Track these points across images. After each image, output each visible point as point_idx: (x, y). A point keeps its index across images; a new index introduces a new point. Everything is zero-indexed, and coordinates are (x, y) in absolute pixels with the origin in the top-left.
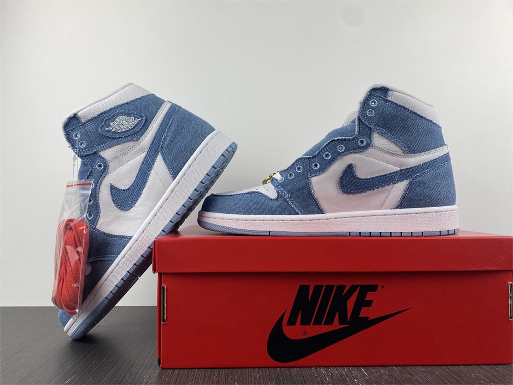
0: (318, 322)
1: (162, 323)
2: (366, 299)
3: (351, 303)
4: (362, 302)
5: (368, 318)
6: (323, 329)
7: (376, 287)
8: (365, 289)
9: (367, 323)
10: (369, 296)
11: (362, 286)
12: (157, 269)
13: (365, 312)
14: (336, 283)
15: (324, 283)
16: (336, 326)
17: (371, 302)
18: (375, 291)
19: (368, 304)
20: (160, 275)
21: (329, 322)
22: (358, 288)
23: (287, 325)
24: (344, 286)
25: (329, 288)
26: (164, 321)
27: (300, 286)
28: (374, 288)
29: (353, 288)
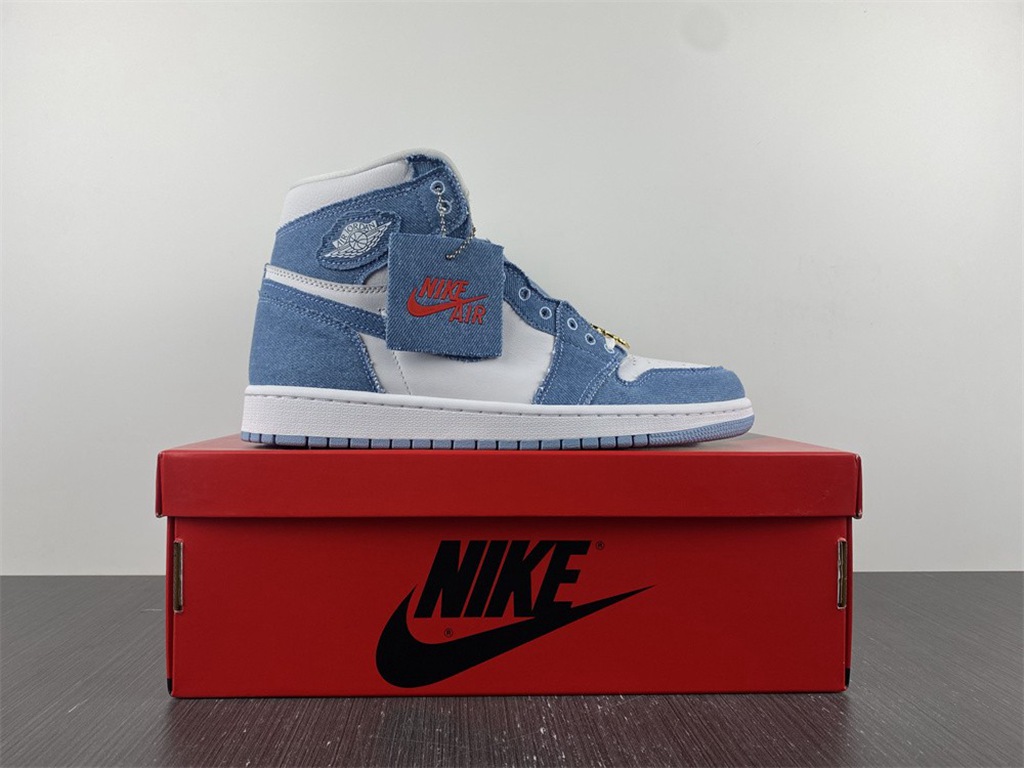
0: (474, 612)
1: (175, 611)
2: (567, 568)
3: (538, 575)
4: (560, 574)
5: (570, 603)
6: (484, 624)
7: (587, 544)
8: (567, 549)
9: (568, 614)
10: (574, 562)
11: (560, 543)
12: (163, 509)
13: (564, 593)
14: (510, 537)
15: (489, 537)
16: (509, 618)
17: (577, 573)
18: (585, 553)
19: (572, 577)
20: (172, 522)
21: (496, 611)
22: (551, 547)
23: (416, 616)
24: (528, 542)
25: (498, 546)
26: (179, 608)
27: (443, 542)
28: (581, 548)
29: (543, 548)
